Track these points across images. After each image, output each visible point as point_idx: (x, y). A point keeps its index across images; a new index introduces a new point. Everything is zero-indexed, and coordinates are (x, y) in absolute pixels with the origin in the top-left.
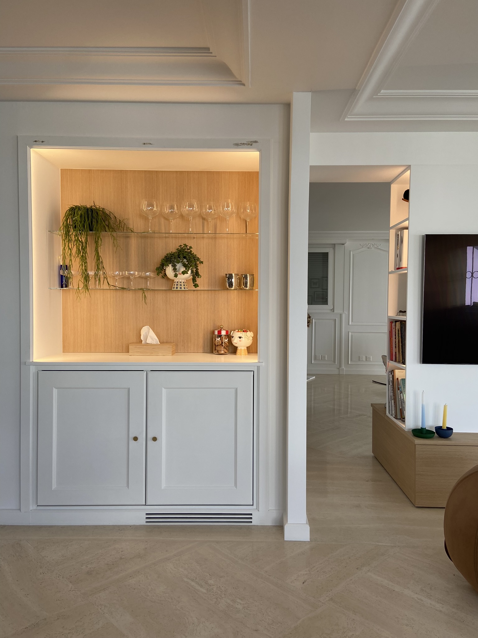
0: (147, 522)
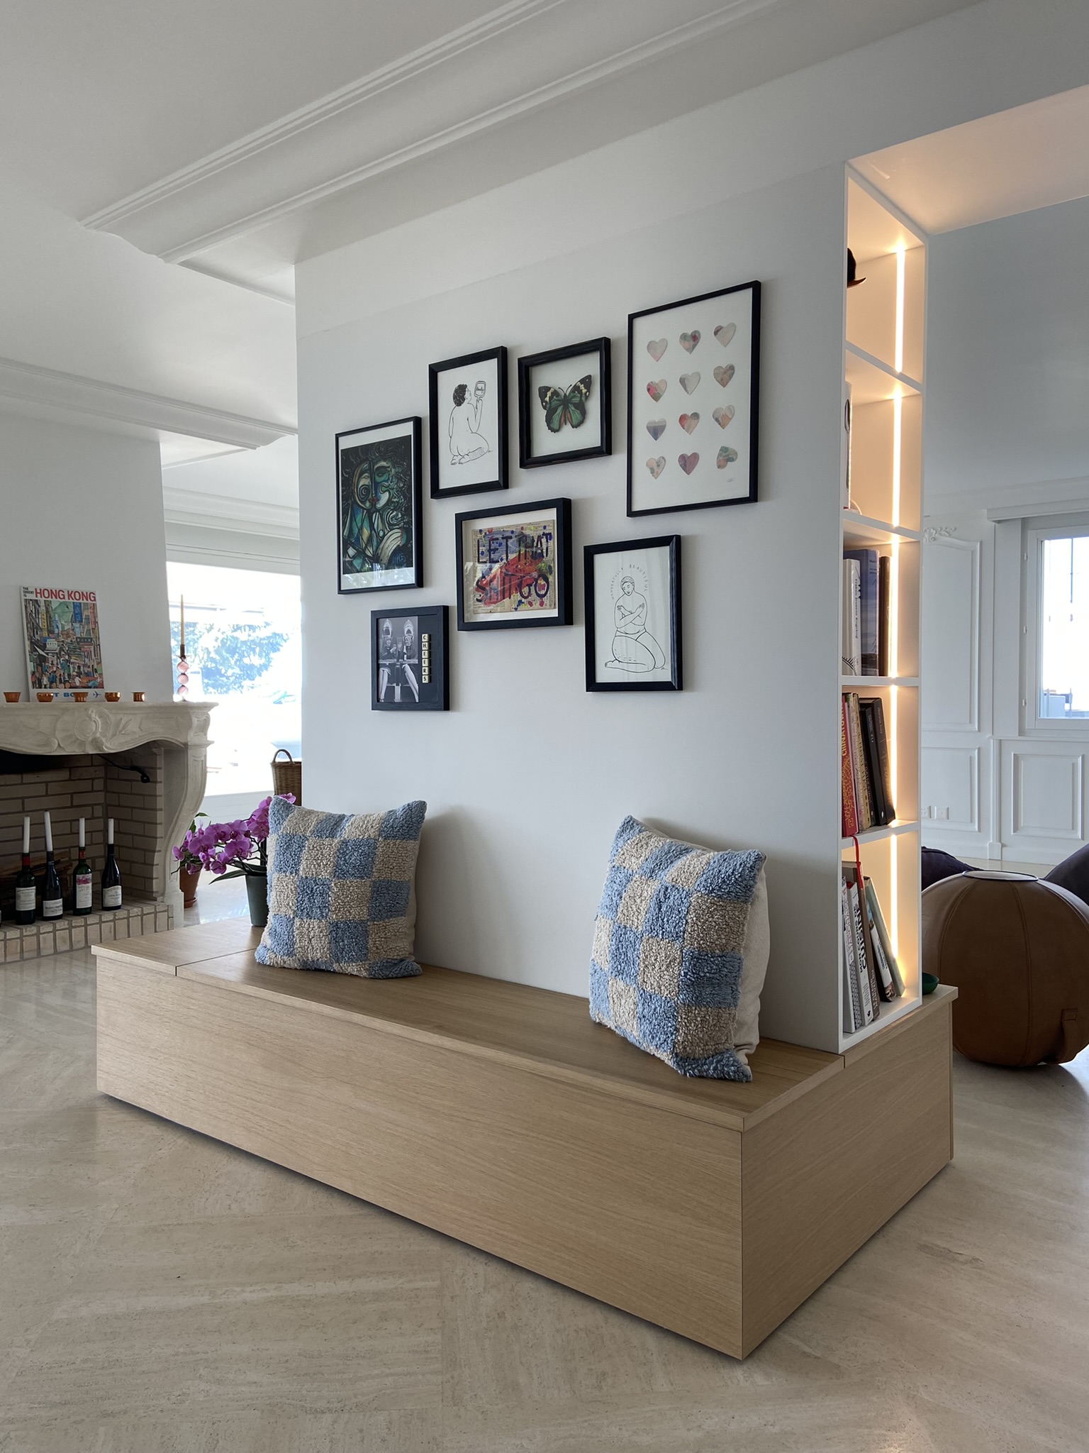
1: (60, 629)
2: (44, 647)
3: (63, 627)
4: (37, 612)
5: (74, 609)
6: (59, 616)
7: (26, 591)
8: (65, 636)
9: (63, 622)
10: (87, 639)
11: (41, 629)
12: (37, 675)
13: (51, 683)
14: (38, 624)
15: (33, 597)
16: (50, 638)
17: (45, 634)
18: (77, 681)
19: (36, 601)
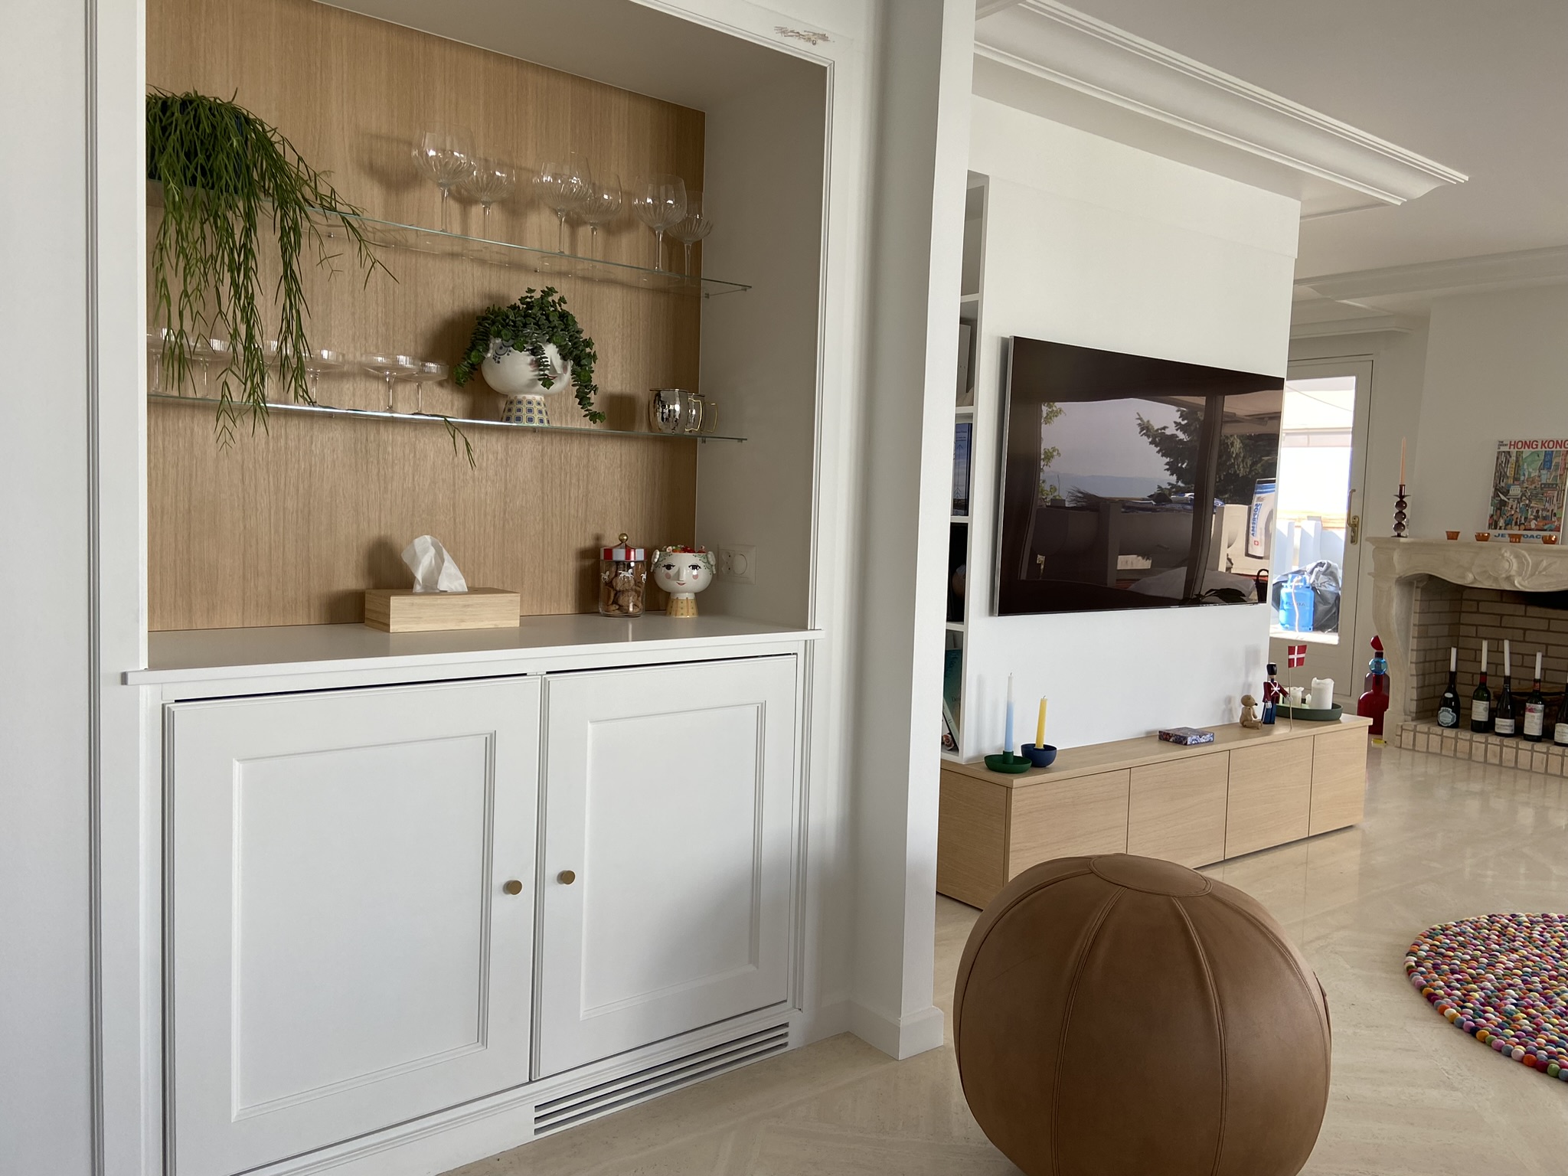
0: (537, 1131)
1: (1527, 476)
2: (1506, 493)
3: (1530, 473)
4: (1508, 462)
5: (1545, 456)
6: (1528, 465)
7: (1501, 444)
8: (1529, 483)
9: (1531, 470)
10: (1553, 484)
11: (1508, 477)
12: (1495, 517)
13: (1507, 525)
14: (1506, 473)
15: (1506, 449)
16: (1514, 484)
17: (1511, 481)
18: (1533, 524)
19: (1509, 452)
